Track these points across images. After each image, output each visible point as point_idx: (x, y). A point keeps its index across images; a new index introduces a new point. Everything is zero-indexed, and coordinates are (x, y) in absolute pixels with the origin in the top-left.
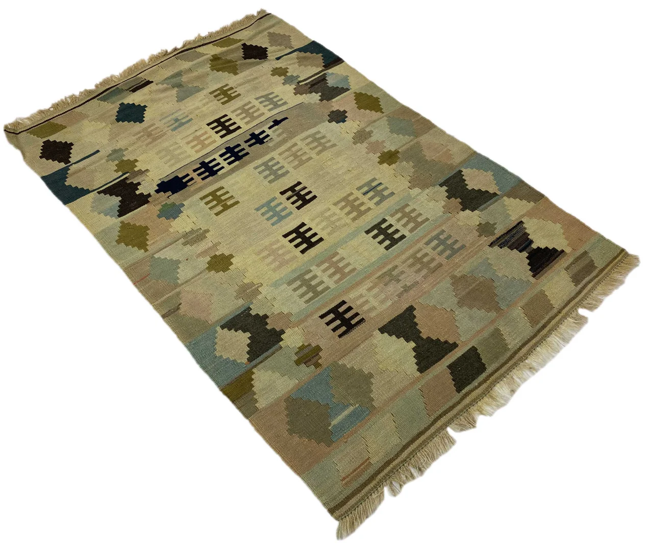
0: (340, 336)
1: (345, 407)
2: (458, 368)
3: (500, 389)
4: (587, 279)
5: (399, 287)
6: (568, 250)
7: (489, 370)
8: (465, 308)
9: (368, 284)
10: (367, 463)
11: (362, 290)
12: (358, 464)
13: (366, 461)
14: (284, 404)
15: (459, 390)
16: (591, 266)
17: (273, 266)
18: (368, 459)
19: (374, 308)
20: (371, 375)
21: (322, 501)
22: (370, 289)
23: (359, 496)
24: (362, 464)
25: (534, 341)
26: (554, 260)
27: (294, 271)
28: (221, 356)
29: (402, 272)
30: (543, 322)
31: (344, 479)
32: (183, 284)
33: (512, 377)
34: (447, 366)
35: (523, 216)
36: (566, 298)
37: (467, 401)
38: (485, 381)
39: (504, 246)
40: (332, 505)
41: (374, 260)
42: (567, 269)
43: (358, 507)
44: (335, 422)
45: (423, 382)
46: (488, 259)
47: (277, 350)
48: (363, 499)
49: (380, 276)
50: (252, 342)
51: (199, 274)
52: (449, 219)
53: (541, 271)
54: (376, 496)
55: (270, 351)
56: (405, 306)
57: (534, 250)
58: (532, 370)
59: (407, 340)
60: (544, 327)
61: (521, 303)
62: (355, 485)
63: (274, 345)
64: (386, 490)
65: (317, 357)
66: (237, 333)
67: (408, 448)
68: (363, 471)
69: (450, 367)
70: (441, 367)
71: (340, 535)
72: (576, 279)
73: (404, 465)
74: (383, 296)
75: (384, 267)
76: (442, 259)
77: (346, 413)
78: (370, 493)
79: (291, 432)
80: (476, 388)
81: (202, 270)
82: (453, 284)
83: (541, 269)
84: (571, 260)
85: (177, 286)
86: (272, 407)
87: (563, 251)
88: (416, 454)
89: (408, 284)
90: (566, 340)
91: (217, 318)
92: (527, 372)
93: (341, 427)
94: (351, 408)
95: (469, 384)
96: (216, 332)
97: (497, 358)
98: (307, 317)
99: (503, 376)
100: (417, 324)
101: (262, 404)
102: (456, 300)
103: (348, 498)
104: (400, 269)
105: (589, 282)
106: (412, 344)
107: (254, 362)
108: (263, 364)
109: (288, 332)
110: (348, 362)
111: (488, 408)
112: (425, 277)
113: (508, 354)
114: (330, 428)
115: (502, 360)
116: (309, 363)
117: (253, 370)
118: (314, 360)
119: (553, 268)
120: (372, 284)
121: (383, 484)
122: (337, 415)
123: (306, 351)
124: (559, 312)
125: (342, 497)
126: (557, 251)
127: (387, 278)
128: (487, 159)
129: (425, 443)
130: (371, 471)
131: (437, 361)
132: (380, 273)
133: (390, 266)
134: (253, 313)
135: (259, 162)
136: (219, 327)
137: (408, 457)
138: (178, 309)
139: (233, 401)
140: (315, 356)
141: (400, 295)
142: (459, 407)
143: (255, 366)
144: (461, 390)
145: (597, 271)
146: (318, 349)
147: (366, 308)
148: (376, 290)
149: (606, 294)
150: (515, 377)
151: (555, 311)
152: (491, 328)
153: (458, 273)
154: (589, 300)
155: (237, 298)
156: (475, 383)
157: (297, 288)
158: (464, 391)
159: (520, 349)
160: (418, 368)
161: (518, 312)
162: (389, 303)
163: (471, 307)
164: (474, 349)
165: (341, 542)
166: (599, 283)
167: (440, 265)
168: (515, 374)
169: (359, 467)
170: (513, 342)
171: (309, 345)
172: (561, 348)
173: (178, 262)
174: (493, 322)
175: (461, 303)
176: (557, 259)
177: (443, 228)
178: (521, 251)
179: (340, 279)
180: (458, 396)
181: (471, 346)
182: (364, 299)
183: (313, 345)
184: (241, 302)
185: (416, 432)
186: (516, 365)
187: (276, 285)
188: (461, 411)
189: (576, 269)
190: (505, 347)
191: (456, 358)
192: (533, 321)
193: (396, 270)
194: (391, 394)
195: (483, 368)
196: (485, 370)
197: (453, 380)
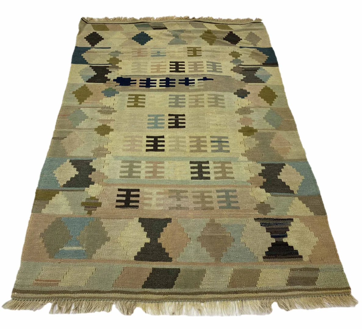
0: (117, 207)
1: (79, 245)
2: (158, 274)
3: (169, 306)
4: (300, 287)
5: (176, 203)
6: (306, 259)
7: (173, 290)
8: (200, 244)
9: (162, 190)
10: (57, 282)
11: (155, 191)
12: (51, 279)
13: (57, 281)
14: (54, 219)
15: (144, 287)
16: (312, 281)
17: (125, 148)
18: (59, 281)
19: (150, 205)
20: (108, 239)
21: (16, 281)
22: (159, 193)
23: (35, 295)
24: (54, 281)
25: (219, 296)
26: (289, 258)
27: (133, 157)
28: (54, 174)
29: (186, 197)
30: (238, 289)
31: (38, 280)
32: (77, 129)
33: (182, 306)
34: (153, 268)
35: (297, 217)
36: (271, 287)
37: (142, 296)
38: (164, 294)
39: (265, 226)
40: (18, 288)
41: (178, 179)
42: (292, 270)
43: (27, 300)
44: (66, 248)
45: (130, 265)
46: (245, 226)
47: (81, 191)
48: (34, 299)
49: (171, 190)
50: (75, 178)
51: (89, 129)
52: (246, 186)
53: (273, 258)
54: (41, 303)
55: (78, 189)
56: (168, 217)
57: (283, 242)
58: (199, 311)
59: (148, 236)
60: (236, 292)
61: (236, 267)
62: (39, 288)
63: (82, 187)
64: (49, 305)
65: (94, 209)
66: (73, 169)
67: (83, 293)
68: (50, 285)
69: (154, 269)
70: (149, 266)
71: (6, 306)
72: (291, 281)
73: (71, 300)
74: (162, 202)
75: (180, 187)
76: (216, 205)
77: (75, 248)
78: (39, 299)
79: (42, 235)
80: (155, 294)
81: (92, 128)
82: (208, 225)
83: (274, 256)
84: (302, 266)
85: (74, 128)
86: (48, 216)
87: (301, 257)
88: (84, 300)
89: (183, 206)
90: (241, 312)
91: (73, 155)
92: (194, 311)
93: (65, 253)
94: (80, 248)
95: (154, 288)
96: (66, 161)
97: (186, 287)
98: (113, 184)
99: (176, 300)
100: (162, 231)
101: (44, 211)
102: (199, 234)
103: (28, 292)
104: (187, 194)
105: (299, 290)
106: (148, 240)
107: (65, 188)
108: (68, 192)
109: (96, 185)
110: (106, 223)
111: (149, 310)
112: (196, 209)
114: (60, 249)
115: (187, 290)
116: (87, 209)
117: (60, 192)
118: (90, 209)
119: (283, 263)
120: (163, 191)
121: (51, 300)
122: (71, 245)
123: (93, 201)
124: (256, 292)
125: (27, 288)
126: (298, 254)
127: (175, 194)
128: (310, 168)
129: (94, 298)
130: (54, 288)
131: (151, 260)
132: (173, 189)
133: (183, 189)
134: (91, 164)
135: (176, 93)
136: (69, 160)
137: (78, 298)
138: (63, 139)
139: (36, 199)
140: (93, 207)
141: (170, 208)
142: (134, 296)
143: (62, 191)
144: (145, 288)
145: (313, 287)
146: (100, 205)
147: (146, 202)
148: (162, 196)
149: (303, 306)
150: (184, 307)
151: (255, 289)
152: (203, 267)
153: (217, 221)
154: (286, 302)
155: (92, 151)
156: (158, 290)
157: (124, 166)
158: (146, 290)
159: (205, 293)
160: (136, 256)
161: (229, 271)
162: (161, 208)
163: (203, 246)
164: (178, 270)
165: (3, 309)
166: (304, 295)
167: (212, 209)
168: (186, 306)
169: (50, 281)
170: (205, 285)
171: (98, 200)
172: (232, 315)
173: (87, 117)
174: (208, 264)
175: (199, 239)
176: (292, 259)
177: (237, 189)
178: (272, 237)
179: (150, 177)
180: (140, 290)
181: (178, 268)
182: (150, 196)
183: (99, 201)
184: (92, 155)
185: (96, 288)
186: (192, 300)
187: (116, 158)
188: (132, 299)
189: (298, 274)
190: (197, 285)
191: (163, 267)
192: (232, 283)
193: (184, 193)
194: (108, 257)
195: (171, 286)
196: (171, 288)
197: (148, 278)
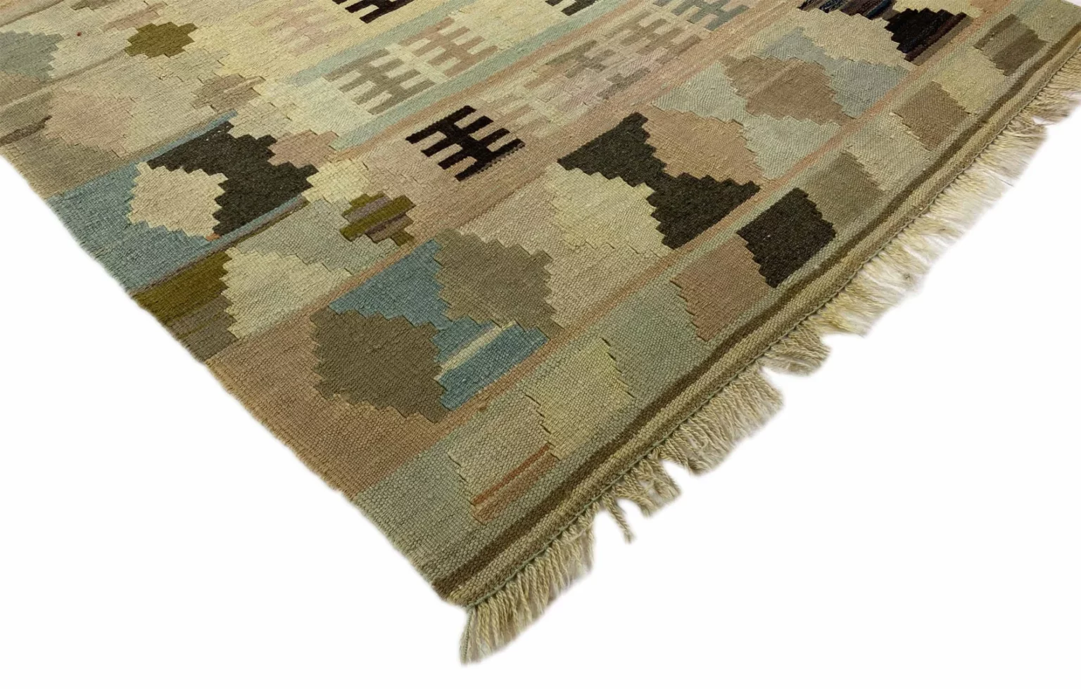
0: (461, 177)
1: (481, 328)
2: (766, 234)
3: (878, 274)
4: (1029, 63)
5: (604, 80)
6: (973, 13)
7: (844, 234)
8: (765, 117)
9: (528, 75)
10: (543, 457)
11: (515, 85)
12: (517, 461)
13: (541, 452)
14: (309, 327)
15: (774, 281)
16: (1030, 42)
17: (292, 45)
18: (546, 447)
19: (544, 121)
20: (544, 258)
21: (415, 562)
22: (531, 85)
23: (525, 541)
24: (531, 460)
25: (938, 176)
26: (947, 31)
27: (343, 53)
28: (143, 224)
29: (608, 53)
30: (950, 139)
31: (481, 498)
32: (60, 79)
33: (901, 249)
34: (738, 232)
36: (991, 97)
37: (798, 302)
38: (835, 259)
39: (834, 8)
40: (446, 569)
41: (538, 31)
42: (980, 45)
43: (523, 570)
44: (452, 363)
45: (680, 267)
46: (802, 29)
47: (296, 209)
48: (537, 550)
49: (555, 60)
50: (229, 192)
51: (105, 61)
53: (925, 50)
54: (573, 539)
55: (278, 211)
56: (621, 115)
57: (898, 14)
58: (944, 234)
59: (633, 181)
60: (955, 147)
61: (899, 102)
62: (513, 514)
63: (286, 198)
64: (602, 523)
65: (401, 222)
66: (192, 175)
67: (654, 416)
68: (532, 480)
69: (744, 233)
70: (723, 235)
71: (471, 650)
72: (1006, 62)
73: (646, 457)
74: (565, 97)
75: (564, 44)
76: (699, 29)
77: (482, 341)
78: (556, 532)
79: (326, 389)
80: (815, 275)
81: (111, 53)
82: (730, 73)
83: (921, 46)
84: (984, 31)
85: (45, 82)
86: (275, 332)
87: (962, 16)
88: (678, 429)
89: (625, 73)
90: (1012, 172)
91: (141, 145)
92: (933, 241)
93: (467, 375)
94: (496, 331)
95: (799, 266)
96: (136, 173)
97: (858, 212)
98: (374, 142)
99: (878, 247)
100: (653, 150)
101: (246, 325)
102: (742, 102)
103: (492, 551)
104: (603, 46)
105: (1036, 67)
106: (645, 190)
107: (232, 236)
108: (256, 237)
109: (325, 170)
110: (482, 231)
111: (847, 318)
112: (663, 61)
113: (883, 204)
114: (438, 378)
115: (871, 214)
116: (381, 234)
117: (228, 252)
118: (396, 226)
119: (949, 46)
120: (534, 76)
121: (591, 507)
122: (457, 346)
123: (371, 208)
124: (984, 120)
125: (474, 548)
126: (951, 15)
127: (574, 64)
129: (698, 404)
130: (555, 477)
131: (710, 223)
132: (553, 55)
133: (579, 43)
134: (236, 133)
136: (145, 163)
137: (657, 438)
138: (41, 126)
139: (165, 321)
140: (395, 219)
141: (606, 95)
142: (781, 317)
143: (234, 243)
144: (779, 281)
145: (1042, 53)
146: (403, 204)
147: (524, 120)
148: (546, 87)
150: (907, 249)
151: (973, 119)
152: (834, 154)
153: (739, 54)
155: (197, 104)
156: (814, 264)
157: (351, 84)
158: (787, 284)
159: (908, 191)
160: (665, 239)
161: (888, 121)
162: (581, 110)
163: (778, 115)
164: (798, 195)
165: (472, 667)
166: (1058, 68)
167: (695, 41)
168: (909, 242)
169: (521, 469)
170: (888, 180)
171: (381, 196)
172: (1004, 189)
173: (58, 38)
174: (834, 141)
175: (754, 106)
176: (953, 29)
178: (871, 17)
179: (457, 68)
180: (774, 295)
181: (791, 189)
182: (521, 103)
183: (391, 196)
184: (206, 112)
185: (671, 378)
186: (905, 223)
187: (299, 79)
188: (787, 324)
189: (1000, 44)
190: (871, 190)
191: (758, 214)
192: (929, 137)
193: (593, 49)
194: (600, 294)
195: (827, 233)
196: (834, 237)
197: (757, 261)
